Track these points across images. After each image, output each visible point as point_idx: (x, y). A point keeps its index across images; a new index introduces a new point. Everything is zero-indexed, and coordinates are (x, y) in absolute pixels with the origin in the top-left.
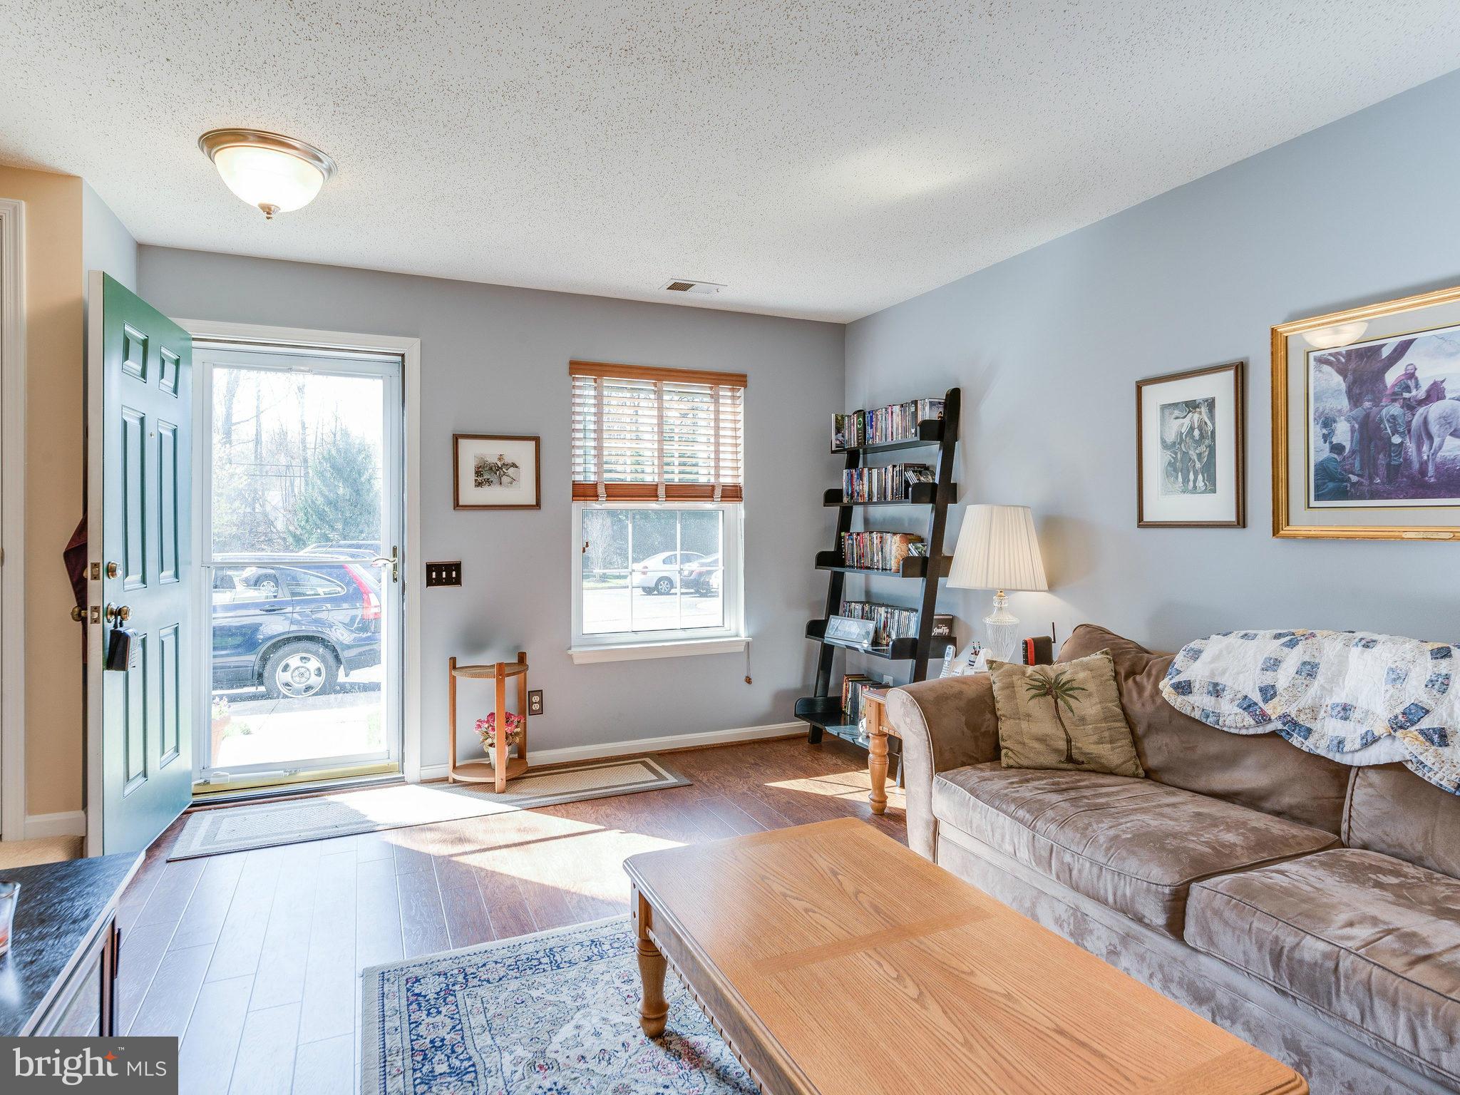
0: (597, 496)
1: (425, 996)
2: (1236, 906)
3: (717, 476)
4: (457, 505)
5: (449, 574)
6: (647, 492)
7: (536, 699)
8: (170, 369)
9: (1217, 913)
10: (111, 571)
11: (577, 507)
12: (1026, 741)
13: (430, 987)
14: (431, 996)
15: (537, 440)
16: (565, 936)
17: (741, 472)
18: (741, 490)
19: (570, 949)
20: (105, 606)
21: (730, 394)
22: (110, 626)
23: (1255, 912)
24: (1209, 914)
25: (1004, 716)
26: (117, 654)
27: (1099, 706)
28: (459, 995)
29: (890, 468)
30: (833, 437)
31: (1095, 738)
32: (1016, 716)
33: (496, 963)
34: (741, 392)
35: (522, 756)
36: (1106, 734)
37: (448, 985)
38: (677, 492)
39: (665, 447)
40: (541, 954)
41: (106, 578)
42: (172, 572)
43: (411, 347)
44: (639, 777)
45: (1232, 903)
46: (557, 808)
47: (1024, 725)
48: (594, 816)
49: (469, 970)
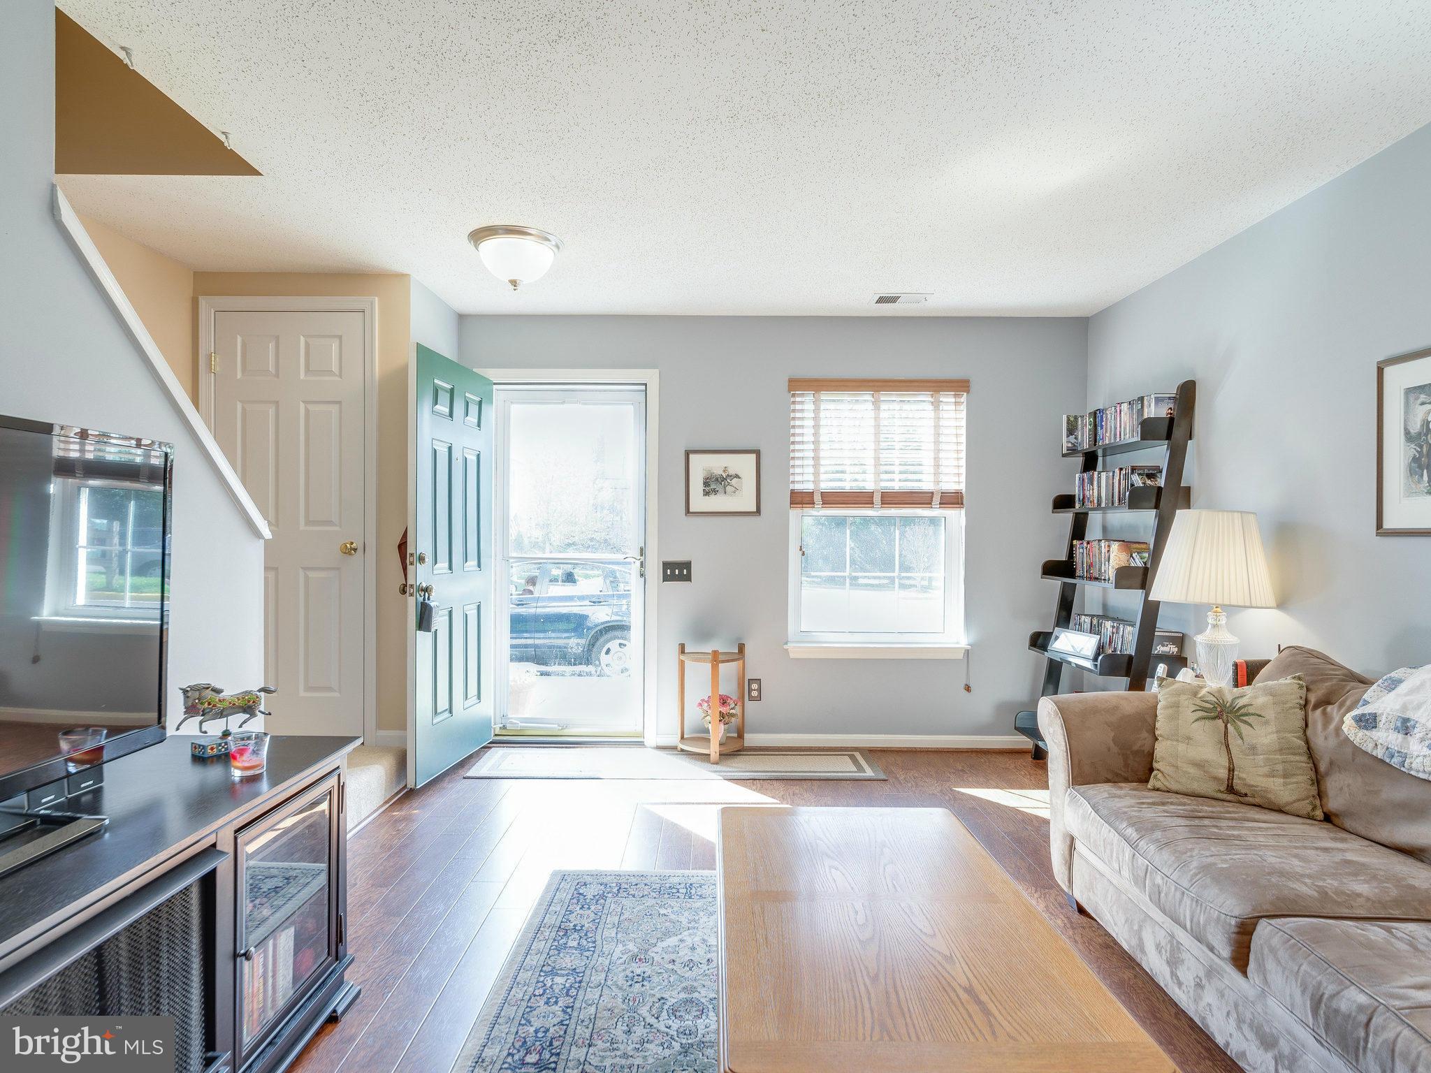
0: (814, 503)
1: (585, 896)
2: (1294, 945)
3: (937, 482)
4: (688, 511)
5: (681, 572)
6: (862, 499)
7: (755, 686)
8: (473, 409)
9: (1273, 951)
10: (421, 559)
11: (794, 513)
12: (1179, 764)
13: (590, 892)
14: (589, 897)
15: (758, 453)
16: (707, 877)
17: (963, 478)
18: (962, 497)
19: (706, 887)
20: (418, 584)
21: (953, 400)
22: (421, 599)
23: (1309, 955)
24: (1266, 951)
25: (1161, 736)
26: (424, 618)
27: (1275, 735)
28: (609, 900)
29: (1117, 471)
30: (1064, 439)
31: (1266, 770)
32: (1175, 736)
33: (646, 885)
34: (964, 398)
35: (741, 736)
36: (1280, 767)
37: (604, 892)
38: (890, 499)
39: (881, 456)
40: (682, 886)
41: (418, 564)
42: (475, 563)
43: (651, 376)
44: (843, 767)
45: (1290, 943)
46: (755, 782)
47: (1181, 747)
48: (782, 793)
49: (624, 886)
